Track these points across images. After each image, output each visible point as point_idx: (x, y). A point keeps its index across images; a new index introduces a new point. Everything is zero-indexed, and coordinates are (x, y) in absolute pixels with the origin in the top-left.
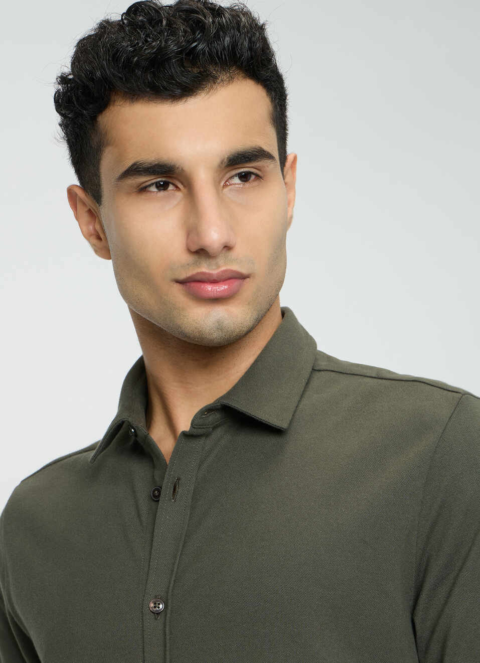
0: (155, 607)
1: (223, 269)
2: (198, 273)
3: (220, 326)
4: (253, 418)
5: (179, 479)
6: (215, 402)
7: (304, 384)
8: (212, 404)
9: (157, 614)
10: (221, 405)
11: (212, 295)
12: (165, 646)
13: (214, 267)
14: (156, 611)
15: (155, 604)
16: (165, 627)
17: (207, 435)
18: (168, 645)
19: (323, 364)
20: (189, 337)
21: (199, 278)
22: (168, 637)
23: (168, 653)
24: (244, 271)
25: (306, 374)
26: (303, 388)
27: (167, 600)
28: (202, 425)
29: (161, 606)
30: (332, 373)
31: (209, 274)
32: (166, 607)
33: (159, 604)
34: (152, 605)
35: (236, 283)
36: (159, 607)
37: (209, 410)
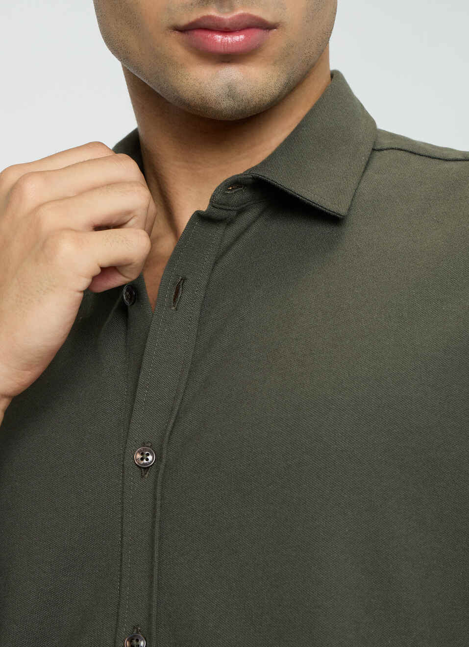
0: (142, 459)
1: (240, 12)
2: (204, 18)
3: (231, 93)
4: (298, 199)
5: (184, 280)
6: (245, 174)
7: (364, 163)
8: (241, 175)
9: (145, 468)
10: (253, 178)
11: (221, 49)
12: (154, 516)
13: (227, 10)
14: (144, 464)
15: (142, 454)
16: (155, 488)
17: (227, 222)
18: (158, 514)
19: (386, 143)
20: (189, 105)
21: (206, 23)
22: (159, 502)
23: (157, 526)
24: (268, 17)
25: (366, 150)
26: (363, 167)
27: (161, 449)
28: (224, 205)
29: (150, 458)
30: (399, 152)
31: (220, 20)
32: (158, 459)
33: (148, 455)
34: (139, 456)
35: (257, 34)
36: (147, 460)
37: (236, 183)
